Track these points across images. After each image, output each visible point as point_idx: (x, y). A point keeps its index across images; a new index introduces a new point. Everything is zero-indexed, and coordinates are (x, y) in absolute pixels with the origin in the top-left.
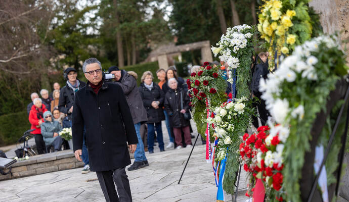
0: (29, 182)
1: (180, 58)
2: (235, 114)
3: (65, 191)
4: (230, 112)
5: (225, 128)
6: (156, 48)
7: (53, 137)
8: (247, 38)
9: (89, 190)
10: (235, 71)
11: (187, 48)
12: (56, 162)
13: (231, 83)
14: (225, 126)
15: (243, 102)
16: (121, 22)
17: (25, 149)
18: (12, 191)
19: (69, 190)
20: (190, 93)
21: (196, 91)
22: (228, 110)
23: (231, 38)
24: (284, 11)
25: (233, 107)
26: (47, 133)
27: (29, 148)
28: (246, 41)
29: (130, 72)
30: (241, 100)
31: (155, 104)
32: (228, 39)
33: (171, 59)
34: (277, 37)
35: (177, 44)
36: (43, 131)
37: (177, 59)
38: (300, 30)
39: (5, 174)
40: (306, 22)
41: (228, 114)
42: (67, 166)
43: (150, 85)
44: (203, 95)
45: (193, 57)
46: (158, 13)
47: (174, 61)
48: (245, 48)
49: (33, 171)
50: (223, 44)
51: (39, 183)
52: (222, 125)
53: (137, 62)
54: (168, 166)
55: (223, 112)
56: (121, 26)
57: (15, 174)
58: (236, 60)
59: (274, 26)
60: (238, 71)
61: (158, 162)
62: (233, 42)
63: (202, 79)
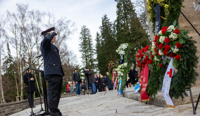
2: (124, 67)
7: (72, 90)
13: (122, 59)
21: (110, 67)
44: (112, 68)
48: (127, 48)
49: (66, 96)
50: (120, 49)
52: (120, 70)
55: (120, 67)
58: (124, 52)
60: (125, 55)
62: (123, 47)
63: (112, 64)
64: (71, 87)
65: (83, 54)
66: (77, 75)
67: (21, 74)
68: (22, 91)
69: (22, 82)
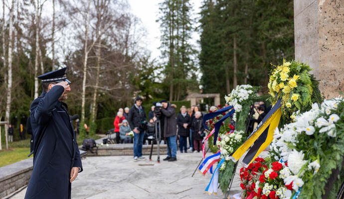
0: (105, 160)
1: (202, 101)
2: (235, 141)
3: (124, 169)
4: (232, 140)
5: (227, 150)
6: (191, 94)
7: (125, 135)
8: (249, 94)
9: (138, 172)
10: (238, 114)
11: (207, 96)
12: (124, 151)
13: (235, 121)
14: (227, 148)
15: (241, 134)
16: (174, 78)
17: (109, 140)
18: (94, 164)
19: (127, 169)
20: (207, 123)
22: (231, 138)
23: (239, 92)
24: (291, 75)
25: (234, 137)
26: (122, 132)
27: (111, 139)
28: (248, 95)
29: (173, 105)
30: (239, 133)
31: (185, 125)
32: (237, 93)
33: (198, 101)
34: (283, 94)
35: (202, 93)
36: (120, 130)
37: (200, 101)
38: (303, 91)
39: (92, 153)
40: (309, 85)
41: (230, 140)
42: (130, 153)
43: (184, 114)
45: (210, 101)
46: (194, 77)
47: (199, 102)
48: (247, 100)
49: (109, 154)
50: (233, 95)
51: (111, 161)
52: (225, 147)
53: (180, 100)
54: (187, 164)
55: (227, 139)
56: (174, 80)
57: (99, 154)
58: (240, 107)
59: (282, 85)
60: (240, 114)
61: (182, 160)
62: (239, 95)
64: (123, 128)
66: (139, 112)
67: (10, 66)
68: (8, 107)
69: (10, 86)
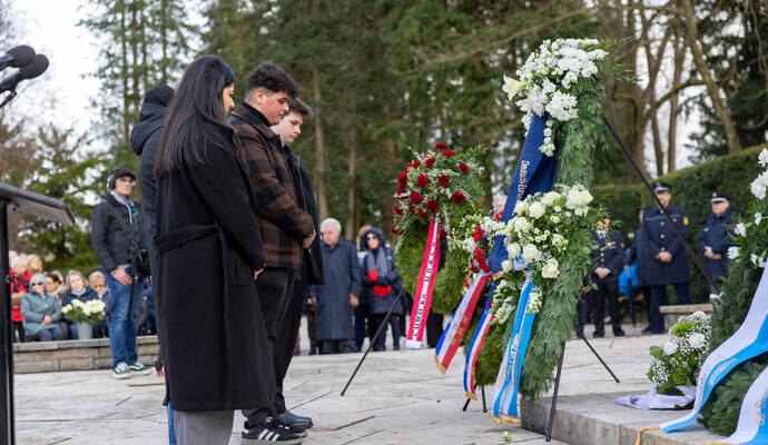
2: (568, 214)
4: (556, 210)
5: (541, 245)
7: (40, 323)
13: (549, 153)
14: (541, 238)
21: (415, 198)
25: (564, 200)
26: (31, 314)
42: (78, 363)
44: (433, 206)
48: (593, 77)
52: (534, 235)
55: (537, 210)
58: (571, 101)
60: (571, 128)
62: (563, 65)
63: (434, 173)
65: (109, 55)
